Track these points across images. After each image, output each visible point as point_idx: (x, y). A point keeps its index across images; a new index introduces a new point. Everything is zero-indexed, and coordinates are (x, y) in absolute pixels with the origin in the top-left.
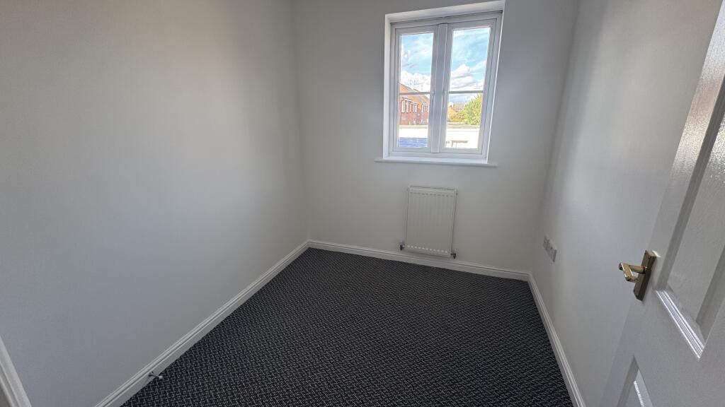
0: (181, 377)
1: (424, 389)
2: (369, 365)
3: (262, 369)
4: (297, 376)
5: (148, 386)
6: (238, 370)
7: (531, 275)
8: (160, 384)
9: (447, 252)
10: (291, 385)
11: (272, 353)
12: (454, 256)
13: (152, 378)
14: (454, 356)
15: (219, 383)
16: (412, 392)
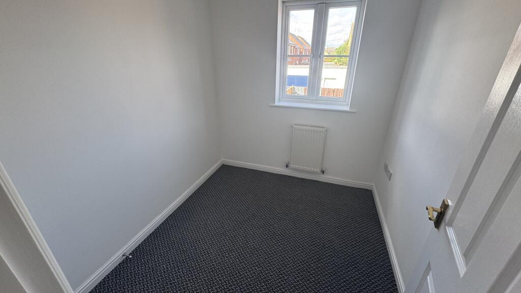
0: (144, 256)
1: (300, 264)
2: (265, 248)
3: (196, 251)
4: (219, 255)
5: (123, 262)
6: (180, 251)
7: (374, 187)
8: (130, 261)
9: (318, 170)
10: (216, 262)
11: (202, 240)
12: (323, 172)
13: (125, 257)
14: (320, 242)
15: (169, 260)
16: (293, 266)
